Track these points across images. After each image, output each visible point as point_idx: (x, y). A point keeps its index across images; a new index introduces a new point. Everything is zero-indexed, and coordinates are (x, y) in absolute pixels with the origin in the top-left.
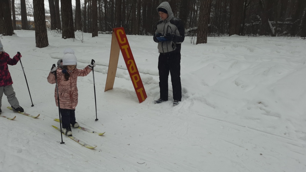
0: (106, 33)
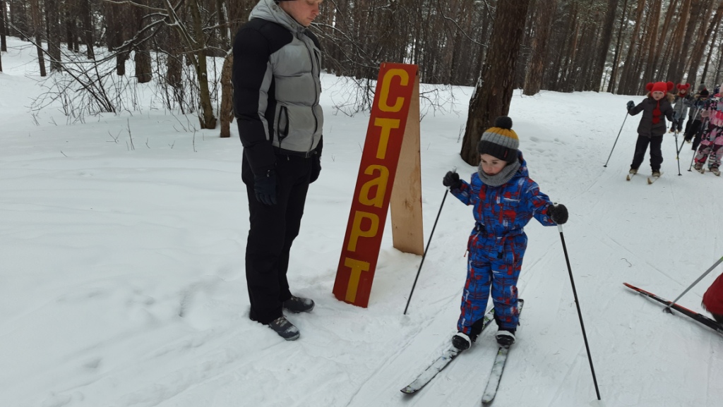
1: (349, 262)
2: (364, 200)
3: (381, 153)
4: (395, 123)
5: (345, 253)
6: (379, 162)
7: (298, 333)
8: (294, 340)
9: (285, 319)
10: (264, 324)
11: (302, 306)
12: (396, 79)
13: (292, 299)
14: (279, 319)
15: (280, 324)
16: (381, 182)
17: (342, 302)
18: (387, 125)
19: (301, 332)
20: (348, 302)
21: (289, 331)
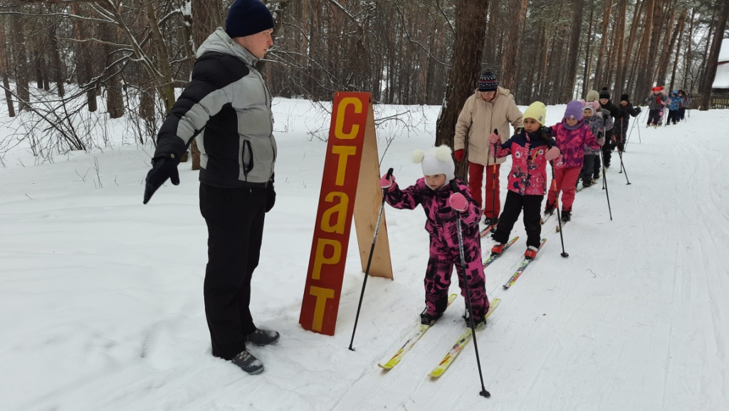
1: (314, 290)
2: (326, 227)
3: (340, 181)
4: (352, 150)
5: (310, 282)
6: (339, 189)
7: (261, 366)
8: (258, 374)
9: (248, 354)
10: (227, 359)
11: (267, 338)
12: (350, 108)
13: (256, 332)
14: (242, 353)
15: (243, 358)
16: (342, 208)
17: (309, 332)
18: (344, 152)
19: (265, 366)
20: (315, 332)
21: (252, 365)
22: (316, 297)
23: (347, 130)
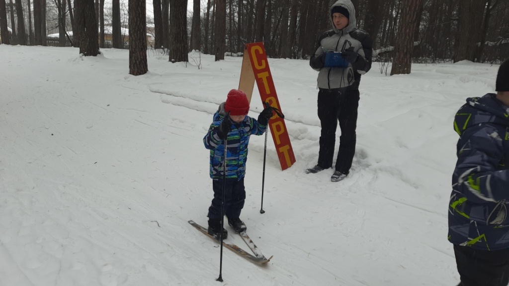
0: (238, 56)
1: (281, 149)
3: (268, 91)
4: (266, 74)
5: (277, 146)
6: (269, 96)
12: (257, 51)
17: (288, 169)
18: (264, 76)
22: (283, 152)
23: (260, 64)
